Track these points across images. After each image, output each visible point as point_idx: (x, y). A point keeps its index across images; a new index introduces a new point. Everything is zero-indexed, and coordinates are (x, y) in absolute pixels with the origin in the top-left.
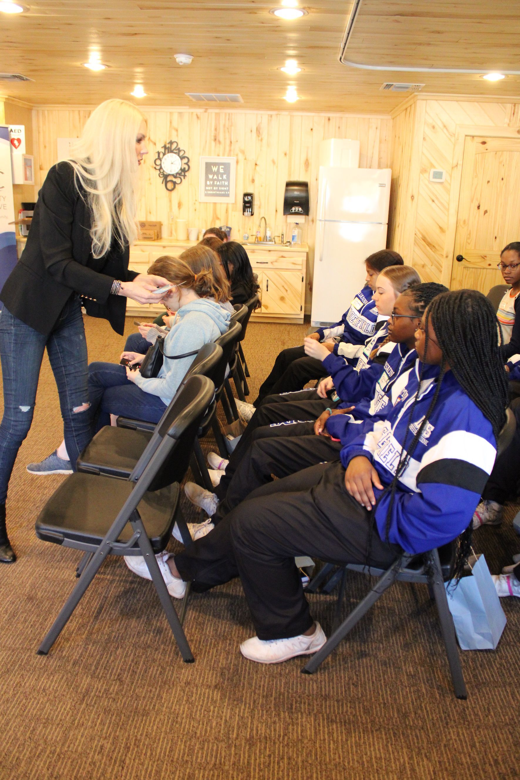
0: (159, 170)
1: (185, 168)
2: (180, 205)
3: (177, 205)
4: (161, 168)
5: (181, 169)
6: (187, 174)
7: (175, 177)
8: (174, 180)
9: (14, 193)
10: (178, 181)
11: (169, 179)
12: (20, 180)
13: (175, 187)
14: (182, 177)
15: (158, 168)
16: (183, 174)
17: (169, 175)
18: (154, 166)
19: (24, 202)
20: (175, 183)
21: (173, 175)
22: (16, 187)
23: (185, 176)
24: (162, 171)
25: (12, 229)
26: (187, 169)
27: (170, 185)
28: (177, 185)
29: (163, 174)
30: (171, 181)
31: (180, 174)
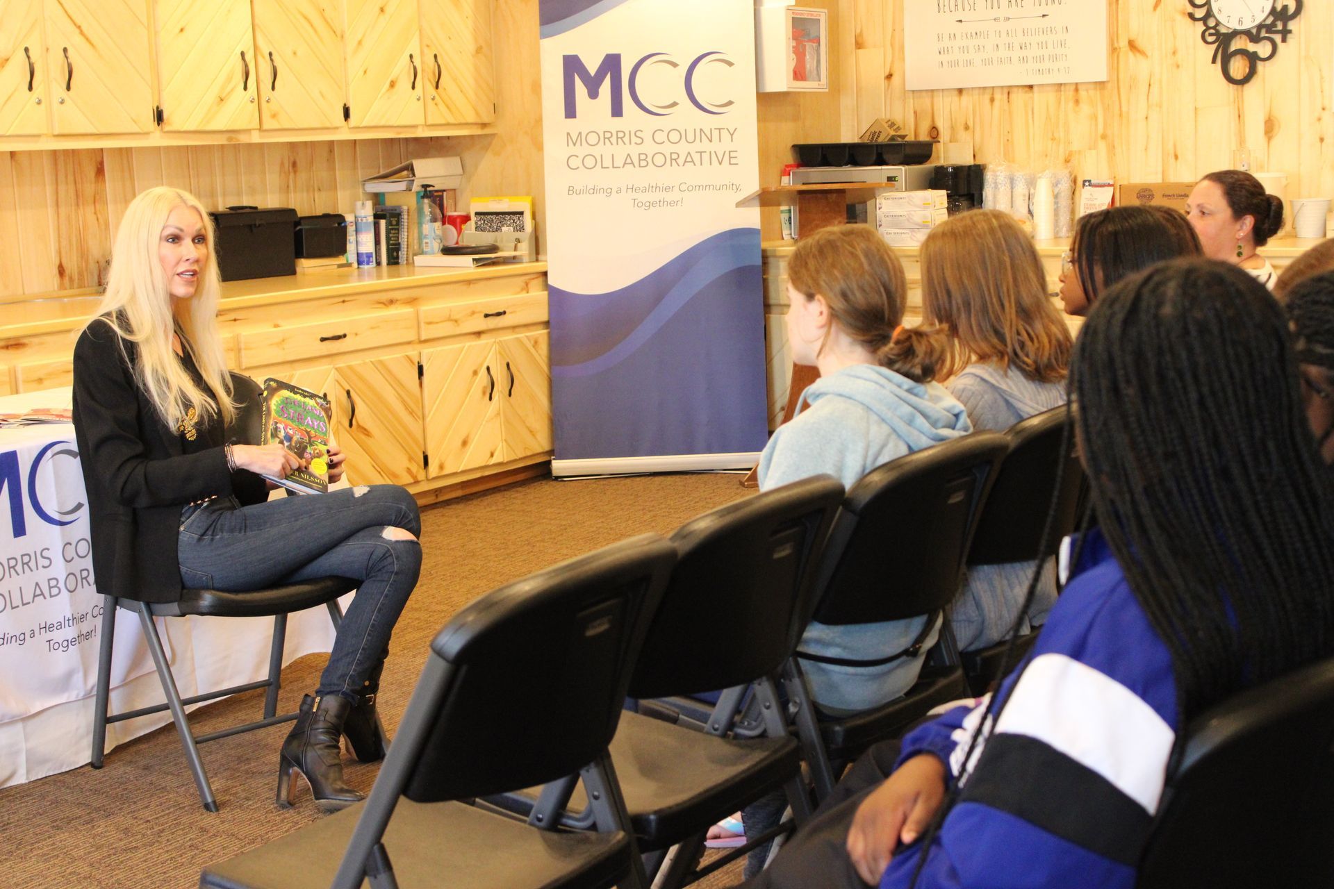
0: (1204, 20)
1: (1285, 8)
2: (1270, 127)
3: (1261, 128)
4: (1209, 14)
5: (1273, 11)
6: (1292, 25)
7: (1255, 39)
8: (1251, 47)
9: (761, 119)
10: (1263, 49)
11: (1237, 44)
12: (779, 80)
13: (1252, 72)
14: (1278, 38)
15: (1200, 13)
16: (1280, 26)
17: (1235, 33)
18: (1190, 9)
19: (802, 142)
20: (1253, 59)
21: (1247, 33)
22: (766, 99)
23: (1285, 33)
24: (1212, 23)
25: (752, 218)
26: (1292, 9)
27: (1238, 67)
28: (1260, 65)
29: (1217, 34)
30: (1243, 52)
31: (1270, 28)
